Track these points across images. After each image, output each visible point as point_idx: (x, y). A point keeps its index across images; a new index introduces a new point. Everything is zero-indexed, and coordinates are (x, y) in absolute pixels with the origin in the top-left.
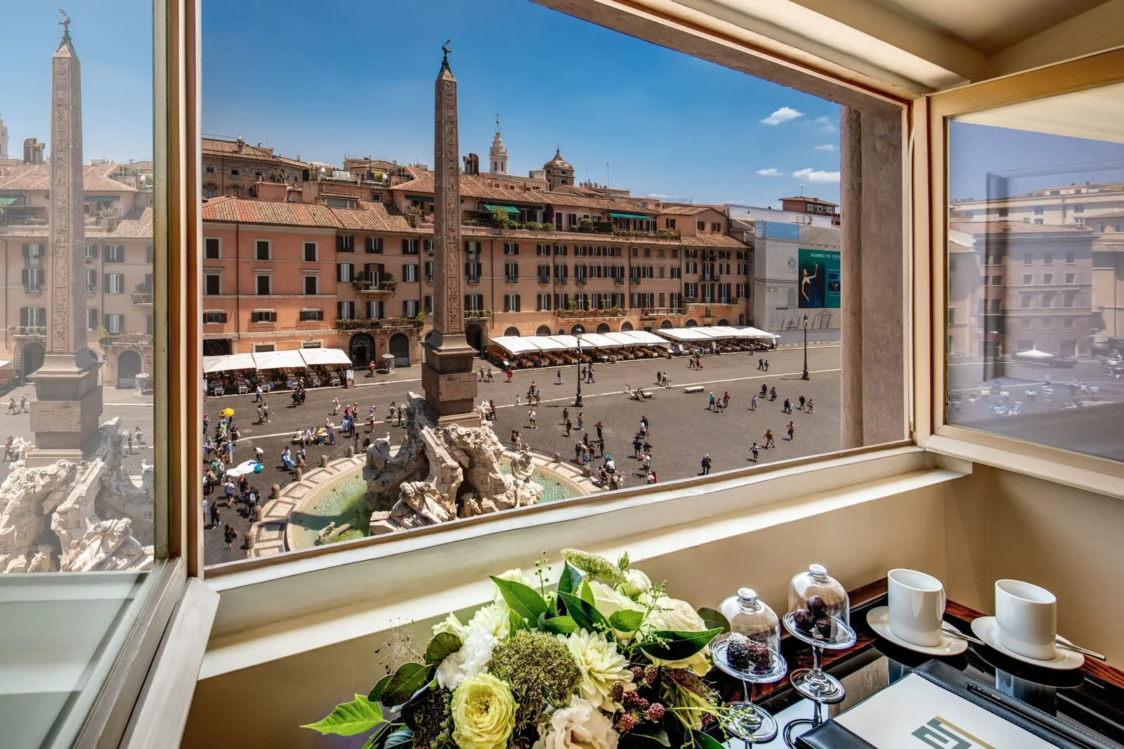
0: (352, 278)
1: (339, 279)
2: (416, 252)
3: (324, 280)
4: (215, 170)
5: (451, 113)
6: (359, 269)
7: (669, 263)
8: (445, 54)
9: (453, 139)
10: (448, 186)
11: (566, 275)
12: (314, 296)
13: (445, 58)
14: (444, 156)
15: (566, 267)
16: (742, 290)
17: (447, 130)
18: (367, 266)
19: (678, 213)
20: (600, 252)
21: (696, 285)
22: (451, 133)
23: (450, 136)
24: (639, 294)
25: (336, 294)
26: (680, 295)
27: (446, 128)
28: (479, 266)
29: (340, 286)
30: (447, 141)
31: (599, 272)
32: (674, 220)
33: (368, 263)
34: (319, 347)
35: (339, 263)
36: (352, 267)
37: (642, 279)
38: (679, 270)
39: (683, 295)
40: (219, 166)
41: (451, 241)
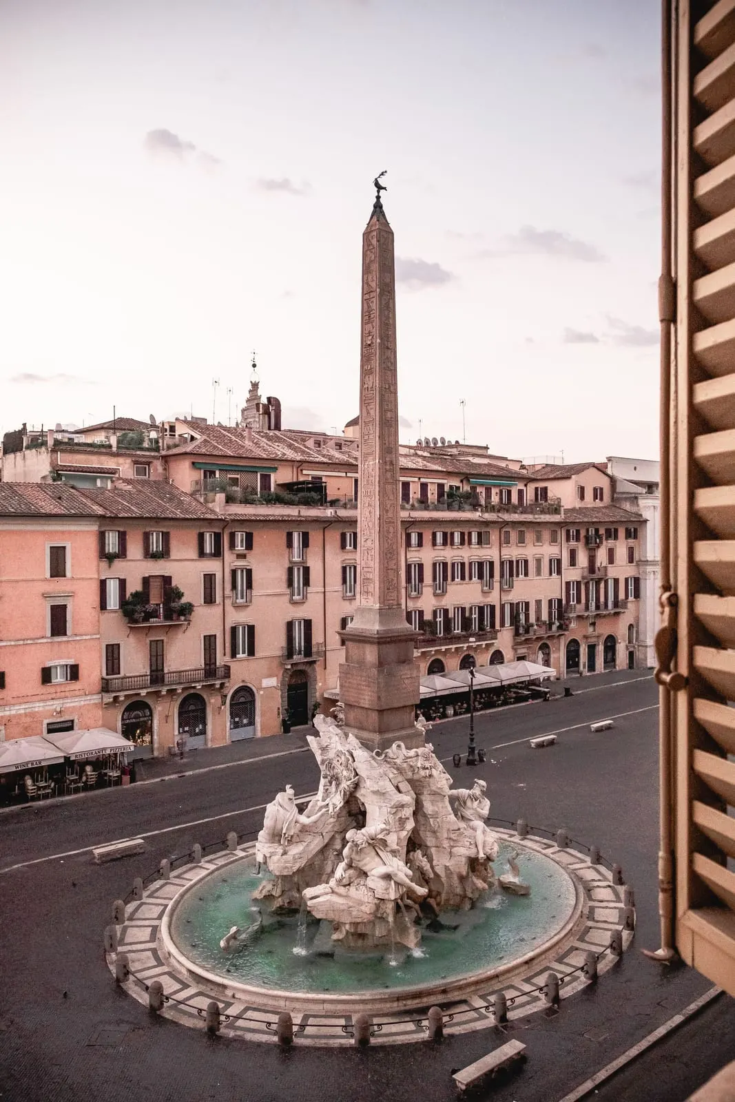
0: (123, 603)
1: (103, 606)
2: (218, 553)
3: (82, 609)
6: (134, 586)
7: (548, 550)
8: (378, 192)
11: (421, 580)
12: (64, 639)
13: (378, 197)
15: (421, 566)
16: (631, 588)
18: (146, 581)
19: (552, 476)
20: (464, 540)
21: (578, 583)
24: (512, 604)
25: (99, 633)
26: (560, 601)
28: (307, 571)
29: (106, 616)
31: (463, 571)
32: (546, 489)
33: (147, 575)
34: (70, 728)
35: (103, 578)
36: (123, 583)
37: (515, 578)
38: (559, 561)
39: (564, 602)
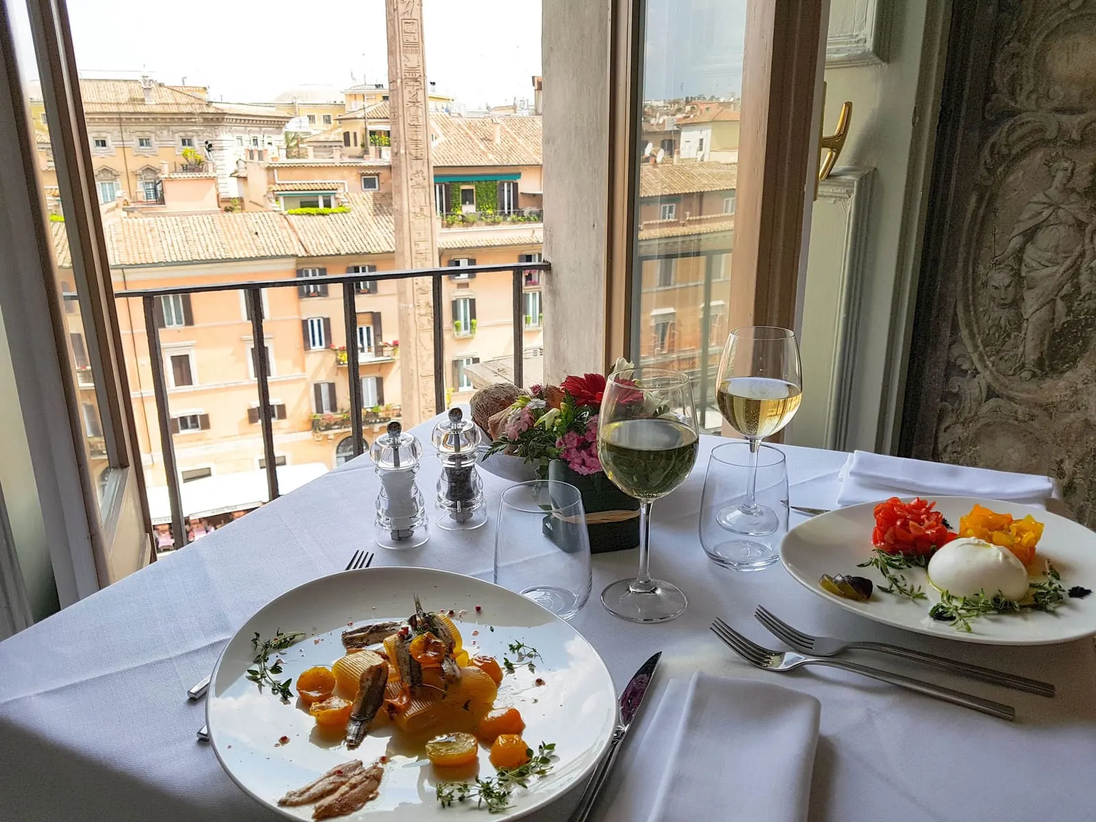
1: (306, 346)
4: (109, 142)
5: (413, 60)
9: (420, 113)
10: (412, 209)
14: (402, 151)
17: (407, 97)
22: (415, 102)
23: (413, 110)
25: (305, 374)
27: (406, 92)
30: (408, 120)
34: (283, 463)
35: (304, 317)
36: (327, 322)
40: (115, 133)
41: (423, 312)
